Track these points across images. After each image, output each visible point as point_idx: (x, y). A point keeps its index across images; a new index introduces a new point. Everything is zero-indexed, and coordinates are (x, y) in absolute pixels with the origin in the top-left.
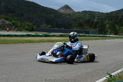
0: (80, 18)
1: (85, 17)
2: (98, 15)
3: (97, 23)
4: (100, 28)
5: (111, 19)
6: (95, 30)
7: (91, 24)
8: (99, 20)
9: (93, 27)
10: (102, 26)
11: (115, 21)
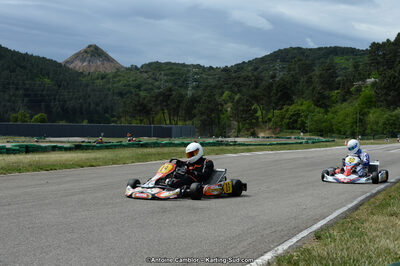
0: (139, 87)
1: (156, 84)
2: (196, 74)
3: (195, 100)
4: (204, 117)
5: (239, 86)
6: (188, 123)
7: (174, 106)
8: (200, 93)
9: (182, 112)
10: (212, 111)
11: (251, 92)
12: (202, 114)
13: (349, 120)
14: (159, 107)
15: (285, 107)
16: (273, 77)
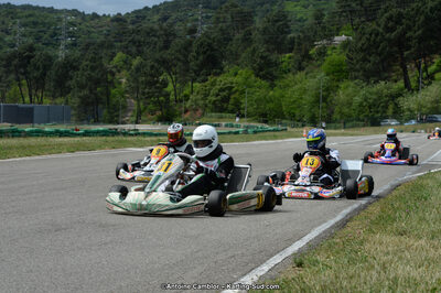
1: (8, 38)
2: (73, 24)
3: (70, 66)
4: (86, 92)
5: (139, 44)
6: (60, 100)
7: (37, 74)
8: (77, 53)
9: (50, 85)
10: (97, 82)
11: (157, 56)
12: (81, 87)
13: (308, 98)
14: (12, 76)
15: (211, 79)
16: (192, 31)
